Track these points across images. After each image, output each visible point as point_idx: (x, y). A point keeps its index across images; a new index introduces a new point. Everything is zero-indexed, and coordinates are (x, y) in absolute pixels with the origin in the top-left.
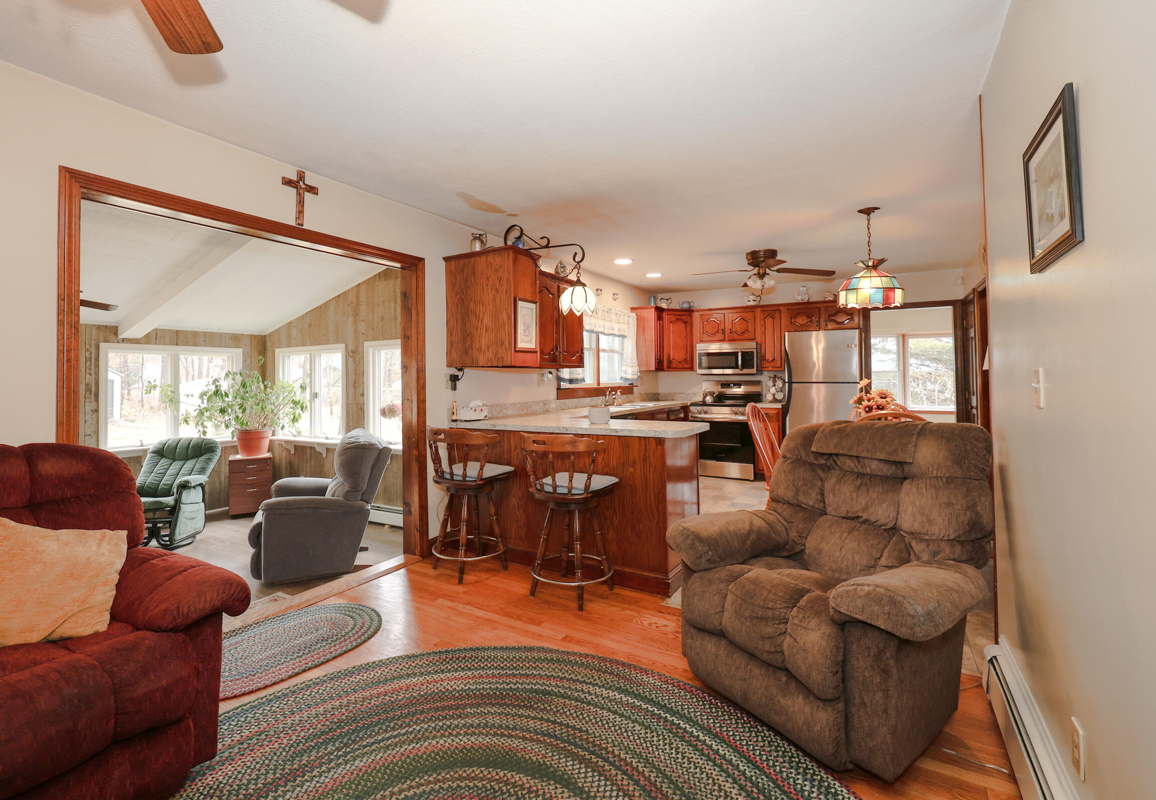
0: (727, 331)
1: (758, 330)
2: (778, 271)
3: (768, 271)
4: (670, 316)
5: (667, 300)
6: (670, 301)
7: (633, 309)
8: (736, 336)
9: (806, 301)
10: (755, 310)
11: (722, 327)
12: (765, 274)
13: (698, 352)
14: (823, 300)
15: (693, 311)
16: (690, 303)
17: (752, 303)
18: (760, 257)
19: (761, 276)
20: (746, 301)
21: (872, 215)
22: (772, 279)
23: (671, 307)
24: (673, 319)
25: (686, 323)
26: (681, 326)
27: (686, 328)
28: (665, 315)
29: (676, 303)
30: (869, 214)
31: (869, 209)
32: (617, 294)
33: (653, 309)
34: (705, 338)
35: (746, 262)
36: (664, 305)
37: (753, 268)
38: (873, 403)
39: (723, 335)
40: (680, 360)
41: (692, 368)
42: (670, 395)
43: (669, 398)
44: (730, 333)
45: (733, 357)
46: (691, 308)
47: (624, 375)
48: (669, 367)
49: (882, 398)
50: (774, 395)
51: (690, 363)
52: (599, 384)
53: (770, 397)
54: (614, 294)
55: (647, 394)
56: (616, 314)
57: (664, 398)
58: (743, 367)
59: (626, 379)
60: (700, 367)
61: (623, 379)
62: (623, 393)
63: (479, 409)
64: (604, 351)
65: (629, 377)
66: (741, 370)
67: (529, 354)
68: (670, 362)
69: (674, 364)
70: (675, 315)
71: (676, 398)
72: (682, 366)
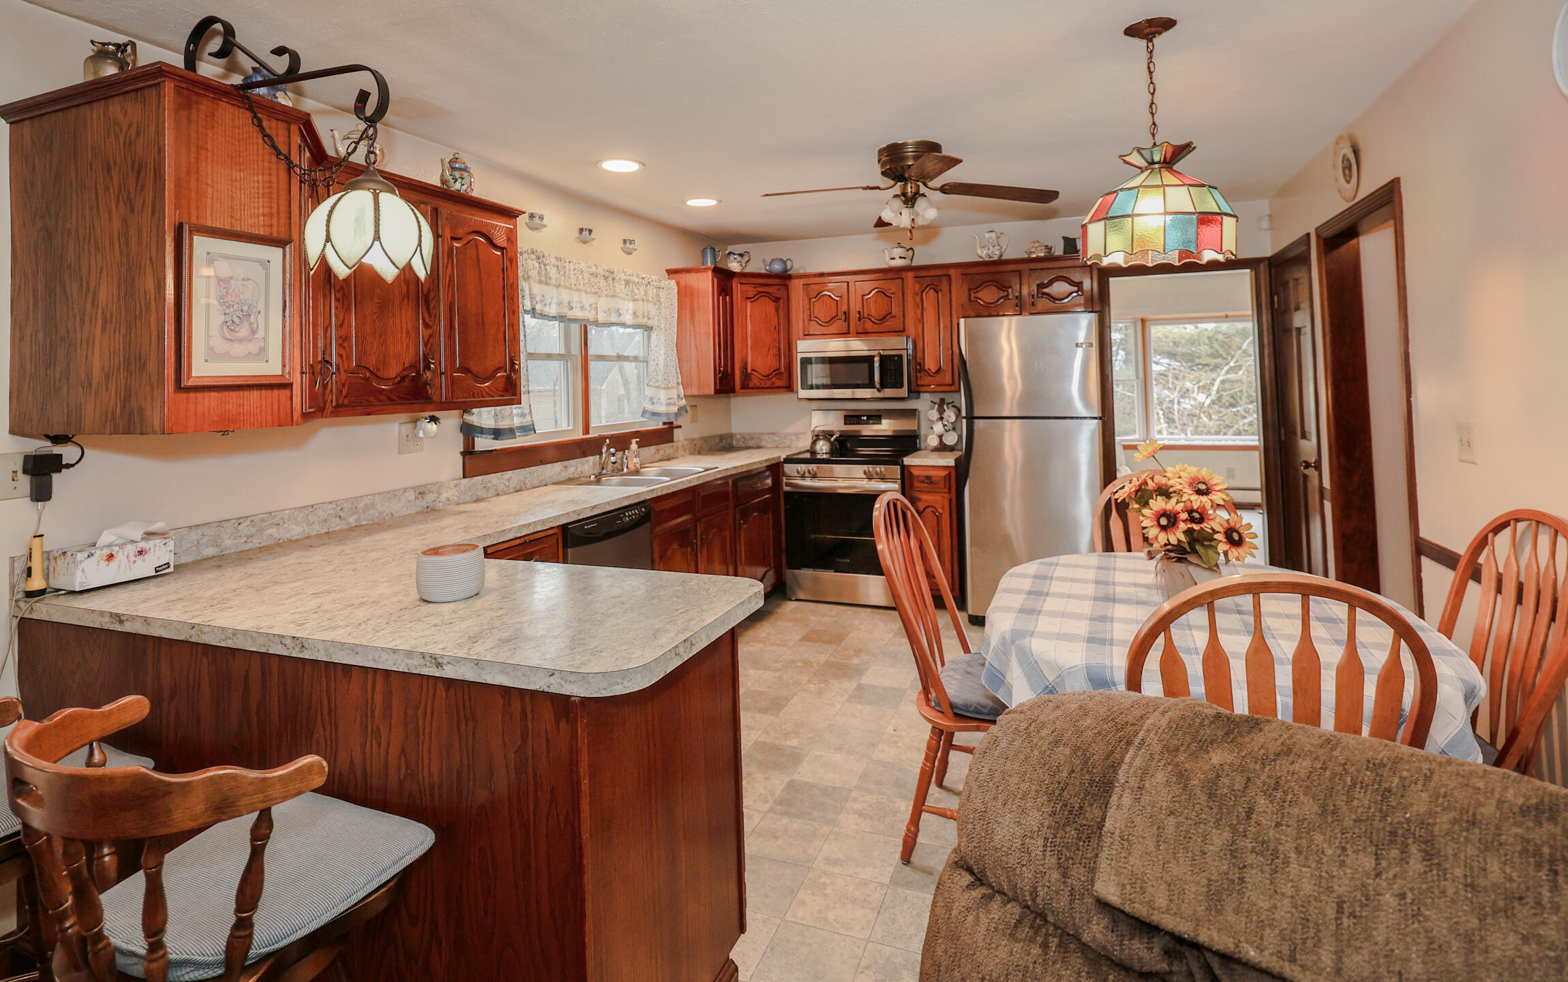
0: (854, 316)
1: (910, 314)
2: (944, 189)
3: (923, 189)
4: (745, 287)
5: (741, 255)
6: (746, 258)
7: (671, 272)
8: (869, 326)
9: (996, 258)
10: (904, 275)
11: (845, 308)
12: (917, 195)
13: (800, 356)
14: (1026, 256)
15: (790, 277)
16: (785, 263)
17: (899, 263)
18: (907, 158)
19: (910, 200)
20: (888, 258)
21: (1158, 40)
22: (931, 204)
23: (750, 269)
24: (752, 292)
25: (776, 300)
26: (768, 306)
27: (777, 310)
28: (736, 286)
29: (759, 261)
30: (1149, 38)
31: (1150, 22)
32: (632, 242)
33: (710, 273)
34: (815, 328)
35: (878, 169)
36: (734, 266)
37: (892, 182)
38: (1180, 507)
39: (845, 324)
40: (767, 373)
41: (789, 388)
42: (752, 438)
43: (750, 443)
44: (859, 320)
45: (865, 366)
46: (786, 270)
47: (649, 407)
48: (745, 386)
49: (1199, 492)
50: (940, 437)
51: (785, 377)
52: (586, 430)
53: (933, 441)
54: (625, 241)
55: (705, 439)
56: (627, 283)
57: (741, 444)
58: (883, 386)
59: (655, 414)
60: (806, 386)
61: (647, 416)
62: (640, 445)
63: (131, 549)
64: (601, 358)
65: (662, 409)
66: (879, 391)
67: (255, 394)
68: (746, 376)
69: (755, 381)
70: (756, 285)
71: (763, 443)
72: (768, 384)
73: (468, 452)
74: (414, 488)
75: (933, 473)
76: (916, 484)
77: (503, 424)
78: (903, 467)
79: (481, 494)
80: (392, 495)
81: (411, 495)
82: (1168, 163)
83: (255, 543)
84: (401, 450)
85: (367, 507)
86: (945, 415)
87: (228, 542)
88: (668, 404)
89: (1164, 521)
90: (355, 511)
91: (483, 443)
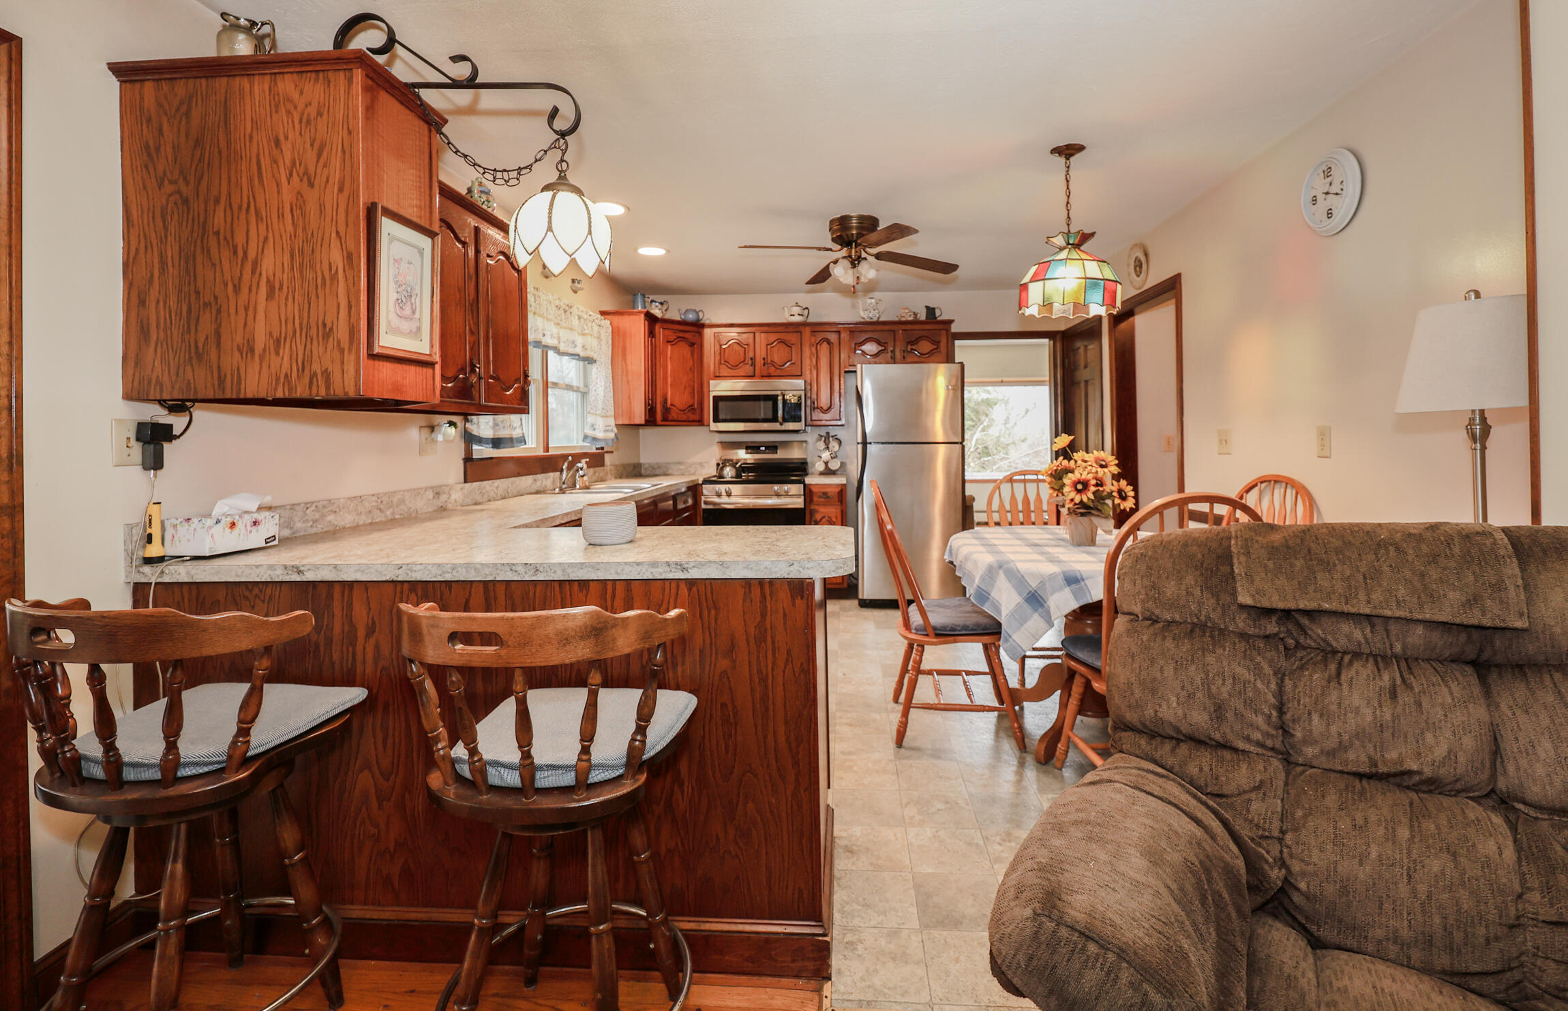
0: (759, 362)
1: (807, 362)
2: (878, 256)
3: (864, 255)
4: (667, 332)
5: (661, 304)
6: (665, 307)
7: (603, 313)
8: (772, 370)
9: (875, 319)
10: (801, 329)
11: (751, 355)
12: (859, 259)
13: (712, 394)
14: (897, 319)
15: (703, 326)
16: (697, 313)
17: (797, 319)
18: (851, 228)
19: (855, 262)
20: (787, 315)
21: (1072, 159)
22: (871, 267)
23: (668, 316)
24: (672, 337)
25: (692, 345)
26: (684, 349)
27: (692, 355)
28: (659, 330)
29: (675, 311)
30: (1068, 157)
31: (1068, 146)
32: (579, 282)
33: (642, 316)
34: (725, 371)
35: (829, 236)
36: (657, 312)
37: (840, 247)
38: (1090, 476)
39: (752, 368)
40: (682, 408)
41: (700, 422)
42: (659, 467)
43: (657, 472)
44: (764, 364)
45: (770, 404)
46: (698, 320)
47: (590, 432)
48: (665, 419)
49: (1102, 466)
50: (826, 463)
51: (698, 412)
52: (547, 449)
53: (820, 467)
54: (573, 281)
55: (624, 466)
56: (580, 318)
57: (649, 472)
58: (785, 420)
59: (595, 439)
60: (716, 420)
61: (588, 440)
62: (589, 465)
63: (248, 519)
64: (555, 385)
65: (600, 435)
66: (781, 424)
67: (412, 369)
68: (666, 411)
69: (674, 414)
70: (675, 331)
71: (670, 471)
72: (684, 417)
73: (468, 459)
74: (432, 488)
75: (828, 490)
76: (815, 499)
77: (503, 433)
78: (805, 485)
79: (479, 499)
80: (416, 492)
81: (430, 494)
82: (1077, 246)
83: (319, 528)
84: (422, 451)
85: (402, 501)
86: (830, 446)
87: (299, 525)
88: (606, 431)
89: (1080, 487)
90: (390, 505)
91: (480, 451)
